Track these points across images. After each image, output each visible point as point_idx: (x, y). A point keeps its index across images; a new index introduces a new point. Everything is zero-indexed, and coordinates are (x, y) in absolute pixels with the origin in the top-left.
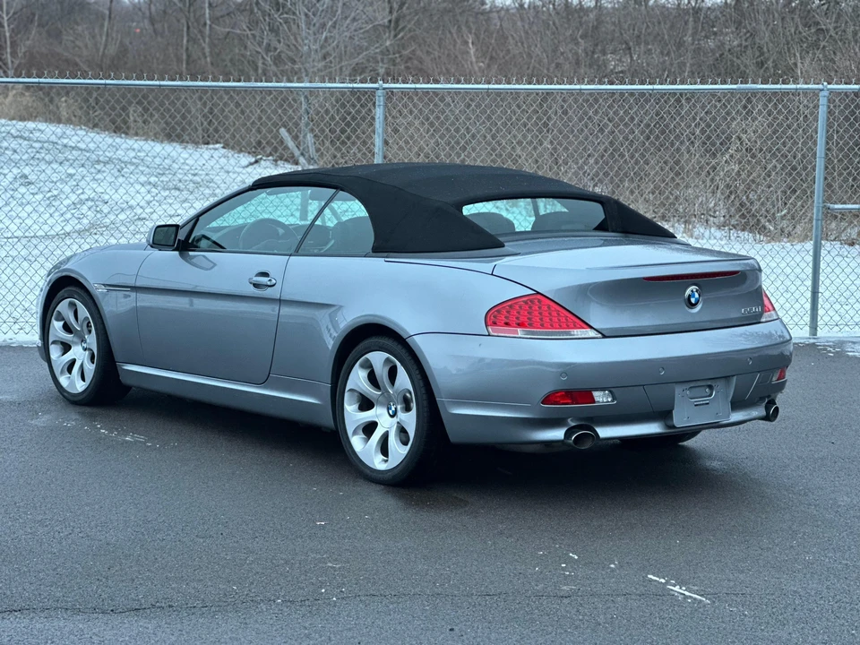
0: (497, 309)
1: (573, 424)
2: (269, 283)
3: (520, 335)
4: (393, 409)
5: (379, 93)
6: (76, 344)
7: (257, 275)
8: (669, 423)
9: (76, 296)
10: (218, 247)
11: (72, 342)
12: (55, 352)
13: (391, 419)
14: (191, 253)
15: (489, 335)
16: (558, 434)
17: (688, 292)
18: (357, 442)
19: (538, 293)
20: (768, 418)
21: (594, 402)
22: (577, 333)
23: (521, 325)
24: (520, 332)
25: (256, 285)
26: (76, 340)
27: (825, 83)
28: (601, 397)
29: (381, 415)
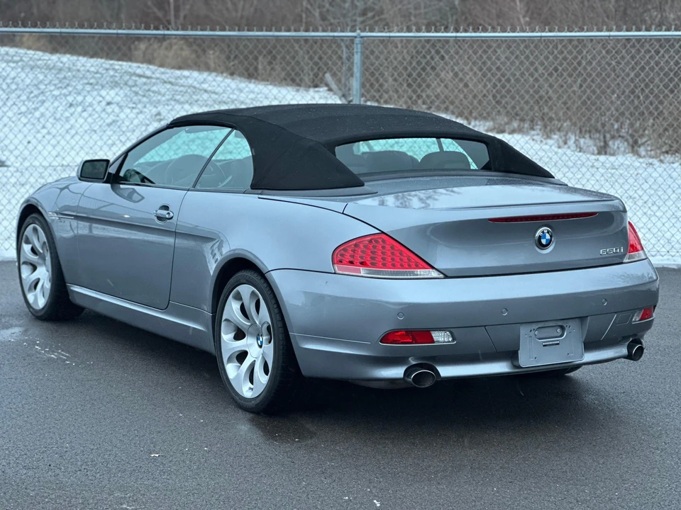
0: (343, 248)
1: (414, 363)
2: (167, 216)
3: (362, 274)
4: (261, 340)
5: (357, 40)
6: (40, 265)
7: (160, 209)
8: (516, 364)
9: (37, 222)
11: (38, 263)
12: (26, 271)
13: (259, 349)
14: (122, 186)
15: (335, 273)
16: (397, 372)
17: (539, 233)
18: (232, 370)
19: (383, 232)
20: (630, 357)
21: (433, 342)
22: (422, 272)
23: (363, 264)
24: (363, 271)
26: (40, 261)
28: (441, 337)
29: (251, 345)
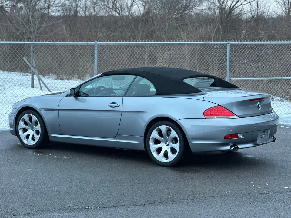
0: (207, 110)
1: (232, 145)
2: (117, 106)
3: (216, 118)
4: (168, 143)
5: (96, 45)
6: (29, 129)
7: (111, 104)
8: (256, 143)
9: (31, 113)
10: (86, 95)
11: (28, 128)
12: (21, 132)
13: (167, 146)
14: (78, 97)
15: (205, 119)
16: (228, 148)
17: (258, 104)
18: (155, 154)
19: (219, 105)
20: (274, 141)
21: (238, 137)
22: (231, 117)
23: (216, 115)
24: (216, 117)
25: (111, 106)
26: (29, 127)
27: (229, 41)
28: (240, 136)
29: (163, 145)
